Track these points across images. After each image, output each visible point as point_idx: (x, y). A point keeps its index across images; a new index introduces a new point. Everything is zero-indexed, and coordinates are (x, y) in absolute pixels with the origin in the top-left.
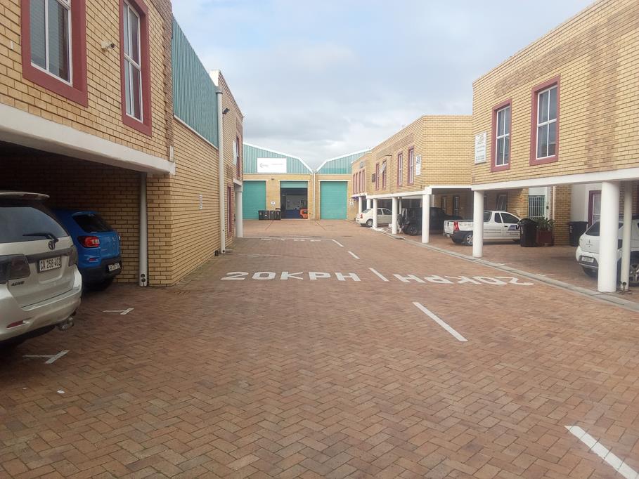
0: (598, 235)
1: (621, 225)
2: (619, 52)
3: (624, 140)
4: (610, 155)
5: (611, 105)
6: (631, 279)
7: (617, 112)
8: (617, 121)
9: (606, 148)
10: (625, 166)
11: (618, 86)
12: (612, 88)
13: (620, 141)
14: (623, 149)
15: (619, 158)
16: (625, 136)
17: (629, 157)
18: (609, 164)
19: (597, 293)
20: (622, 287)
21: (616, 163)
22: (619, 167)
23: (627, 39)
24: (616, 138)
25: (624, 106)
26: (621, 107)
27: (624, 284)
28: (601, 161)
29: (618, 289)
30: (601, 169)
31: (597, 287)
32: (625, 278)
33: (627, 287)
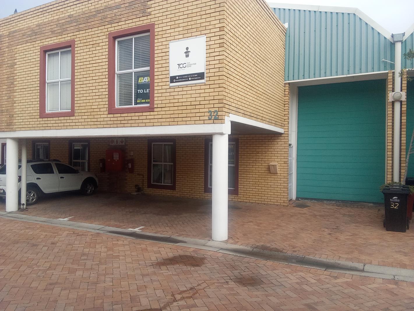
0: (5, 173)
1: (20, 167)
2: (16, 55)
3: (19, 112)
4: (11, 121)
5: (11, 89)
6: (27, 201)
7: (15, 94)
8: (15, 99)
9: (8, 116)
10: (21, 129)
11: (15, 77)
12: (11, 78)
13: (17, 113)
14: (19, 118)
15: (17, 124)
16: (20, 110)
17: (23, 123)
18: (11, 127)
19: (5, 213)
20: (22, 207)
21: (15, 127)
22: (17, 129)
23: (20, 49)
24: (15, 110)
25: (20, 91)
26: (17, 91)
27: (23, 204)
28: (6, 124)
29: (19, 208)
30: (6, 130)
31: (5, 209)
32: (23, 201)
33: (25, 206)
